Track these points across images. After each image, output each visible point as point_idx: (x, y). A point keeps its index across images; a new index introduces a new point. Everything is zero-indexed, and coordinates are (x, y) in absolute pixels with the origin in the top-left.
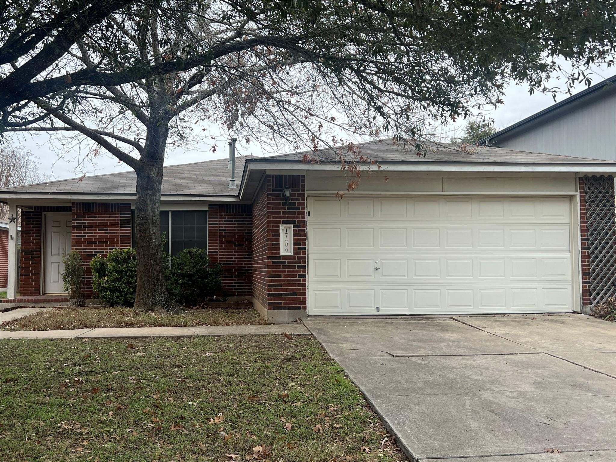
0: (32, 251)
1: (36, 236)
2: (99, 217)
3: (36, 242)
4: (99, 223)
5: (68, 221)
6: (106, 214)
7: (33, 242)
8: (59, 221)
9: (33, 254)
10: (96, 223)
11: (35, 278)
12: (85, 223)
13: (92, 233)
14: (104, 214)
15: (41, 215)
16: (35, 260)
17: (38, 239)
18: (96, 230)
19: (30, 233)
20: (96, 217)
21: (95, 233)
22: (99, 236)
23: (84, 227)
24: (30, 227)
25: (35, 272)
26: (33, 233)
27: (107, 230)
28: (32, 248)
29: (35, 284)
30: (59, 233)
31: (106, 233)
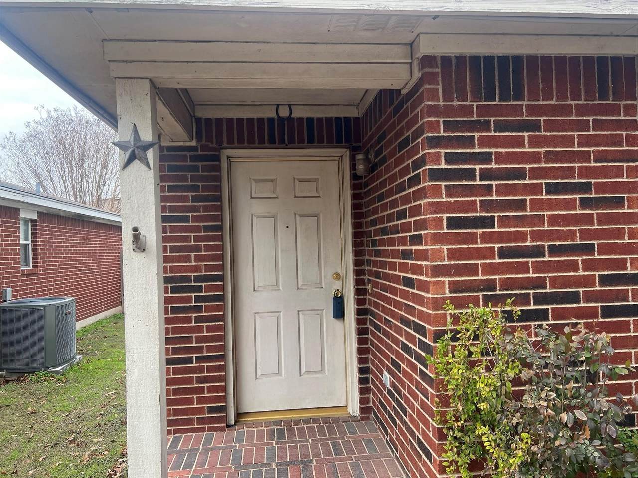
0: (197, 279)
1: (207, 228)
2: (550, 126)
3: (207, 248)
4: (550, 157)
5: (300, 180)
6: (581, 110)
7: (197, 249)
8: (272, 181)
9: (199, 289)
10: (535, 158)
11: (209, 369)
12: (486, 158)
13: (521, 204)
14: (567, 110)
15: (218, 158)
16: (209, 309)
17: (213, 238)
18: (535, 190)
19: (186, 219)
20: (534, 126)
21: (536, 204)
22: (554, 220)
23: (485, 175)
24: (184, 199)
25: (209, 349)
26: (196, 219)
27: (586, 188)
28: (197, 269)
29: (210, 390)
30: (274, 217)
31: (585, 203)
